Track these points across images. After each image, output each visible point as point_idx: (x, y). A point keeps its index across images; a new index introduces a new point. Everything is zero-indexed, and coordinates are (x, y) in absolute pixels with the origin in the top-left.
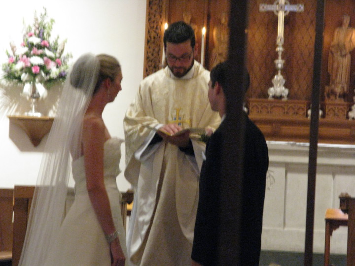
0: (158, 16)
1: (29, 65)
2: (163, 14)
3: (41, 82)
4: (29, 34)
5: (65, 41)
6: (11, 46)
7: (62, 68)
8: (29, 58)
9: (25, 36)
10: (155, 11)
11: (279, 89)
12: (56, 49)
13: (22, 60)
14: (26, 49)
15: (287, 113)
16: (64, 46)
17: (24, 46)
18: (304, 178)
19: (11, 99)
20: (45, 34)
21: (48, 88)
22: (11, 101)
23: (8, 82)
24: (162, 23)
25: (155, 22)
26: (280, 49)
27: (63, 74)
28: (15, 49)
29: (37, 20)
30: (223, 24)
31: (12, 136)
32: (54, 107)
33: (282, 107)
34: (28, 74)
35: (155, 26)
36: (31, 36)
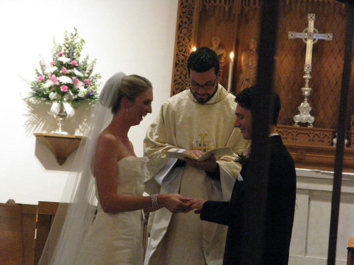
0: (187, 40)
1: (58, 83)
2: (192, 38)
3: (68, 101)
4: (59, 54)
5: (94, 62)
6: (41, 65)
7: (90, 88)
8: (57, 77)
9: (54, 55)
10: (184, 35)
11: (305, 116)
12: (85, 69)
13: (51, 79)
14: (55, 68)
15: (313, 140)
16: (93, 66)
17: (54, 66)
18: (327, 206)
19: (39, 117)
20: (75, 54)
21: (75, 108)
22: (38, 120)
23: (37, 101)
24: (190, 47)
25: (184, 46)
26: (307, 77)
27: (91, 94)
28: (44, 68)
29: (67, 40)
30: (251, 50)
31: (38, 154)
32: (80, 127)
33: (307, 134)
34: (56, 93)
35: (184, 50)
36: (61, 55)
